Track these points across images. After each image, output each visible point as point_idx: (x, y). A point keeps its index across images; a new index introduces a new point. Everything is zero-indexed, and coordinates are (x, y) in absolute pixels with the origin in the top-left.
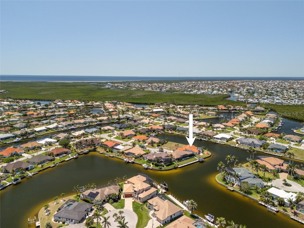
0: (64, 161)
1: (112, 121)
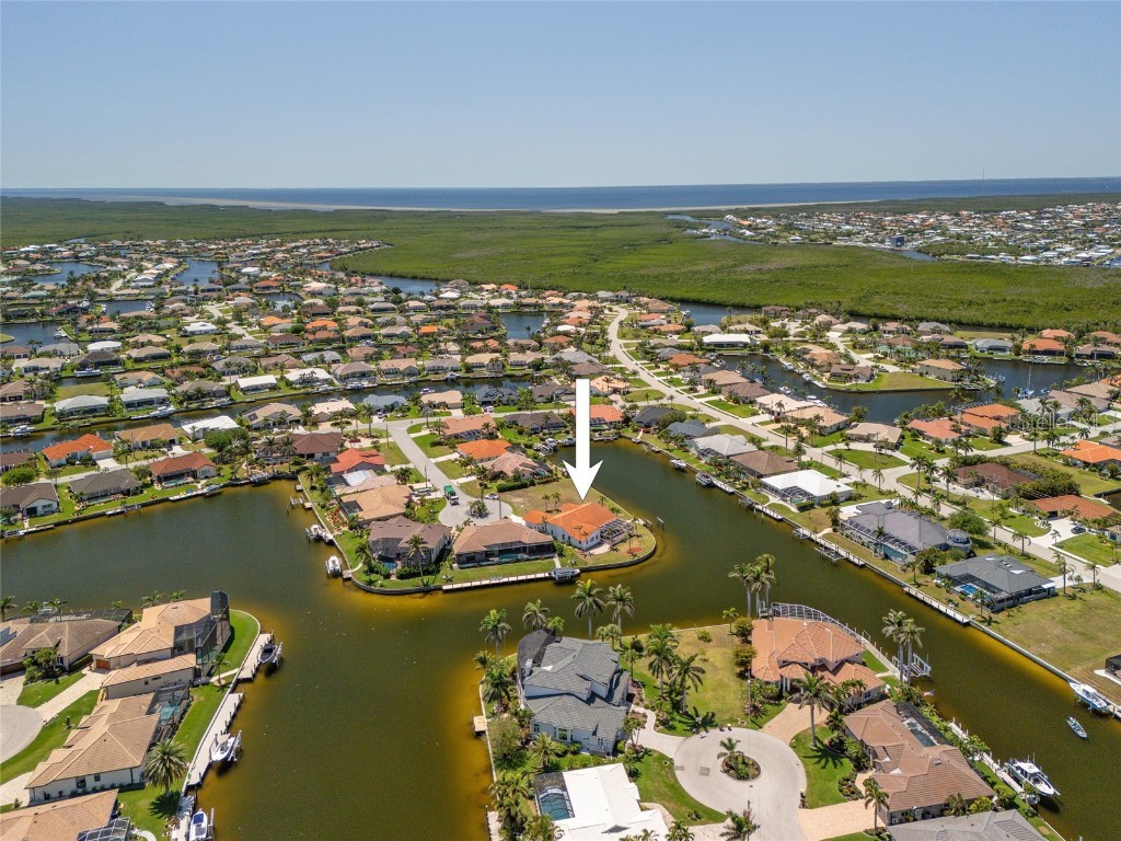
0: (167, 500)
1: (510, 373)
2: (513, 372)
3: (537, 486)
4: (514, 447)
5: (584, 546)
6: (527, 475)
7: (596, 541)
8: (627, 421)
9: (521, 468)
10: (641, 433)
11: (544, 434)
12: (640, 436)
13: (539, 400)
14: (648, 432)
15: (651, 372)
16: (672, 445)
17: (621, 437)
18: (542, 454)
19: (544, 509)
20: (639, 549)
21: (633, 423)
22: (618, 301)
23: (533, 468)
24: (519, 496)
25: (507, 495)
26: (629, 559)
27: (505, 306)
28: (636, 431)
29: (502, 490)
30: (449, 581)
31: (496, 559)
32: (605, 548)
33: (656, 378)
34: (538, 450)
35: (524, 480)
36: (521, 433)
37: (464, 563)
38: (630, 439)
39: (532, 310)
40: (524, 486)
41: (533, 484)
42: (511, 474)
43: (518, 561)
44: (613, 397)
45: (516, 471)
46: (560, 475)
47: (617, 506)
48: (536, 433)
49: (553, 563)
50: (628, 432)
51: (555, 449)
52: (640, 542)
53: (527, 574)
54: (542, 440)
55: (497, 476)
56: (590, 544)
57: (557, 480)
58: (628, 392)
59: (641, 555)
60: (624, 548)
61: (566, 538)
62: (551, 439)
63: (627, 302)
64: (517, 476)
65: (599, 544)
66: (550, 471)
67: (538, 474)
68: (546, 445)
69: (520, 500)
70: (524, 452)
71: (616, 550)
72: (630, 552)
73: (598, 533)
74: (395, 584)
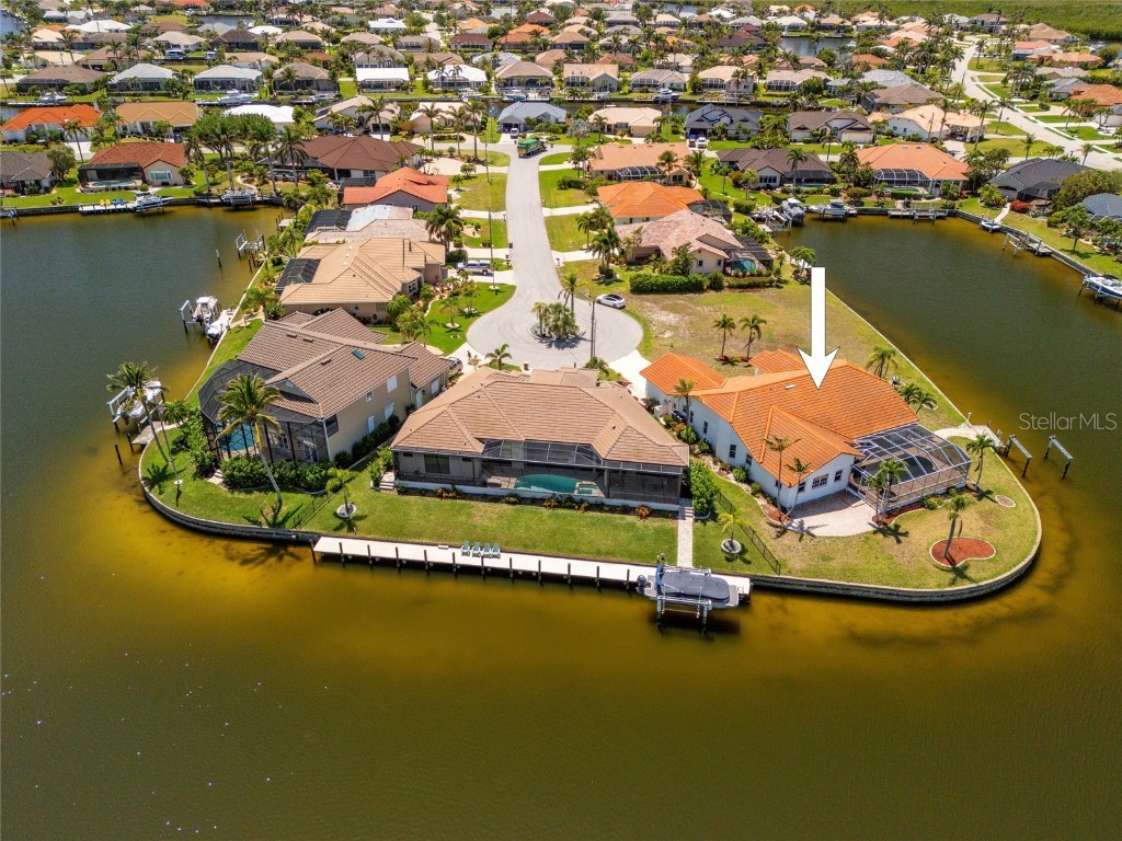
1: (763, 99)
2: (769, 100)
3: (726, 293)
4: (707, 205)
5: (790, 497)
6: (711, 266)
7: (831, 487)
8: (974, 185)
9: (697, 245)
10: (1006, 211)
11: (784, 192)
12: (1002, 217)
13: (797, 135)
14: (1024, 211)
15: (1031, 115)
16: (1086, 243)
17: (954, 215)
18: (764, 228)
19: (715, 351)
20: (981, 548)
21: (991, 189)
22: (974, 29)
23: (729, 250)
24: (673, 309)
25: (647, 303)
26: (936, 582)
27: (793, 28)
28: (996, 205)
29: (639, 289)
30: (347, 525)
31: (508, 484)
32: (856, 519)
33: (1041, 124)
34: (760, 220)
35: (695, 274)
36: (737, 185)
37: (417, 477)
38: (977, 221)
39: (833, 34)
40: (697, 288)
41: (716, 286)
42: (670, 257)
43: (570, 503)
44: (950, 145)
45: (682, 251)
46: (787, 275)
47: (928, 385)
48: (769, 187)
49: (671, 538)
50: (973, 207)
51: (798, 222)
52: (985, 516)
53: (575, 554)
54: (777, 201)
55: (642, 257)
56: (810, 493)
57: (780, 284)
58: (981, 139)
59: (984, 574)
60: (927, 530)
61: (740, 459)
62: (792, 200)
63: (991, 31)
64: (683, 264)
65: (843, 498)
66: (768, 263)
67: (737, 264)
68: (781, 211)
69: (669, 318)
70: (728, 217)
71: (896, 533)
72: (947, 554)
73: (846, 464)
74: (209, 498)
